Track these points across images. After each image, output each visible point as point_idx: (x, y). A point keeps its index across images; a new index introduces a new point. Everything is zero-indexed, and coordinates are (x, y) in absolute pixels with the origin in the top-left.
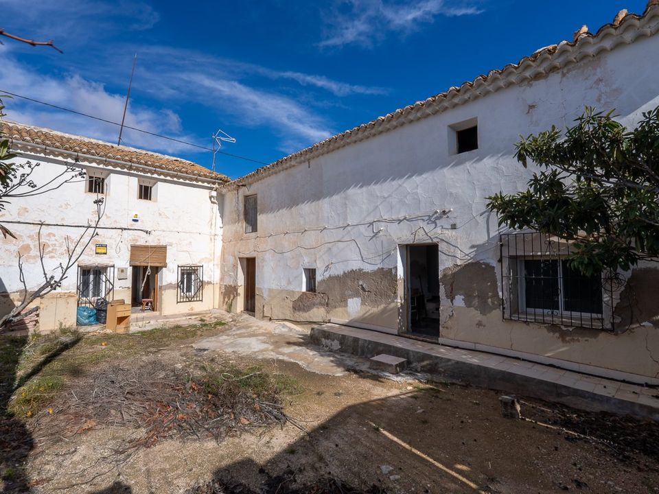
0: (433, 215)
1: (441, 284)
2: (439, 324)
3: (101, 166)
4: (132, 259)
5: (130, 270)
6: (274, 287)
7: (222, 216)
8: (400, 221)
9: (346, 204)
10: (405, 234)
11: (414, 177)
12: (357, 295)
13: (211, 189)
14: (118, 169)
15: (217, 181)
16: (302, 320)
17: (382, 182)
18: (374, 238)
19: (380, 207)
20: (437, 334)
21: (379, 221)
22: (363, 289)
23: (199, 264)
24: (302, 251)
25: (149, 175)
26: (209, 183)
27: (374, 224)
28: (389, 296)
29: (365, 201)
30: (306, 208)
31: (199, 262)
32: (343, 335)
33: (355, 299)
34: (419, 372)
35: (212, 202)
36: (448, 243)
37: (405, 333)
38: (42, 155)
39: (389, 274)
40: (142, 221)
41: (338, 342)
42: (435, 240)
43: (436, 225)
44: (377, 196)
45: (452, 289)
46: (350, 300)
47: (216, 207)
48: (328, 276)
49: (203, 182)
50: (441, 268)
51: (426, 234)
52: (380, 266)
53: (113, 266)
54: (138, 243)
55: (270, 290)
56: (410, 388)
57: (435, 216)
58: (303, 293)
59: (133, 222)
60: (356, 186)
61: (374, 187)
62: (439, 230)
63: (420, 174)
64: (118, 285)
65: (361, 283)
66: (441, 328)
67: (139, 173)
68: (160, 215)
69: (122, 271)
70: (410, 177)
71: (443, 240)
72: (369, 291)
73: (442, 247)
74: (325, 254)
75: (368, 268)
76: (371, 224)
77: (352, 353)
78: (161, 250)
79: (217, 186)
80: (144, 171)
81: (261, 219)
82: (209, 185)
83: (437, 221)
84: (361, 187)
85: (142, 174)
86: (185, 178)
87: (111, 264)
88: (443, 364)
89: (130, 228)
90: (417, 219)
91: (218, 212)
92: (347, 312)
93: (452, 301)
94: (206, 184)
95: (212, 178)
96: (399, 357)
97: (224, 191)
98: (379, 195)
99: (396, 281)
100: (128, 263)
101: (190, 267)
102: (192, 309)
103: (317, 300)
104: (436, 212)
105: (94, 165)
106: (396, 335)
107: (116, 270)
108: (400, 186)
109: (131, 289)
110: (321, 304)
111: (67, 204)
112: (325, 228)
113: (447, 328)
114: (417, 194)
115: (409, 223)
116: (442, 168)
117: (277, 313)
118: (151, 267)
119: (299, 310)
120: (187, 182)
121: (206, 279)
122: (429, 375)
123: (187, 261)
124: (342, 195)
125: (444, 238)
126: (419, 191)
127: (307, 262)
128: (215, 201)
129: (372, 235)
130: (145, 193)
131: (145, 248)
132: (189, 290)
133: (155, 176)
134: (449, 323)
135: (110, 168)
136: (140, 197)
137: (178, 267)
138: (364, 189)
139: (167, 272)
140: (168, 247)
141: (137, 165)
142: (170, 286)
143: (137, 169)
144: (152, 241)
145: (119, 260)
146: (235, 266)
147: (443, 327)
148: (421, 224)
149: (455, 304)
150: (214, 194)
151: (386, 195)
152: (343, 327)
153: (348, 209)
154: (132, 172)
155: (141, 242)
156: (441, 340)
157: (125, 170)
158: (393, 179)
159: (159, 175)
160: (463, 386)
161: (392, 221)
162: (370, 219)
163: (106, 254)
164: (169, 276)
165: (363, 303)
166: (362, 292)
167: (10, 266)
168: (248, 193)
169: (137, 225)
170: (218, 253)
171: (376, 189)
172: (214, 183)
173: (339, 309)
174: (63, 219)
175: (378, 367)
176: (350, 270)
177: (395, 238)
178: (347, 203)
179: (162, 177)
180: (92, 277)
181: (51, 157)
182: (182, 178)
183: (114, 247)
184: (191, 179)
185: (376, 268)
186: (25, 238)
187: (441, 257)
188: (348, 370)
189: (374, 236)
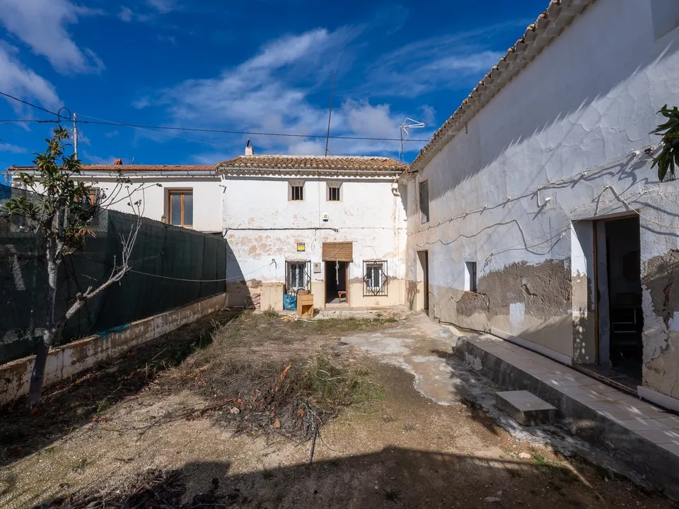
0: (630, 161)
1: (644, 287)
2: (641, 361)
3: (298, 177)
4: (324, 255)
5: (323, 264)
6: (442, 284)
7: (406, 209)
8: (574, 182)
9: (505, 171)
10: (582, 203)
11: (593, 104)
12: (519, 299)
13: (392, 181)
14: (311, 177)
15: (396, 172)
16: (465, 326)
17: (547, 127)
18: (539, 215)
19: (546, 168)
20: (637, 377)
21: (545, 188)
22: (527, 290)
23: (384, 259)
24: (464, 240)
25: (335, 177)
26: (390, 175)
27: (539, 193)
28: (561, 304)
29: (527, 161)
30: (466, 185)
31: (383, 257)
32: (486, 353)
33: (519, 304)
34: (572, 436)
35: (395, 195)
36: (657, 209)
37: (585, 365)
38: (260, 176)
39: (560, 270)
40: (331, 221)
41: (480, 361)
42: (632, 208)
43: (635, 179)
44: (542, 151)
45: (667, 298)
46: (512, 306)
47: (399, 199)
48: (488, 271)
49: (385, 175)
50: (645, 257)
51: (617, 198)
52: (548, 257)
53: (310, 262)
54: (328, 241)
55: (439, 287)
56: (525, 455)
57: (632, 162)
58: (466, 292)
59: (324, 222)
60: (514, 143)
61: (537, 138)
62: (639, 188)
63: (604, 93)
64: (315, 277)
65: (524, 282)
66: (644, 370)
67: (327, 177)
68: (346, 213)
69: (316, 266)
70: (588, 104)
71: (650, 206)
72: (534, 294)
73: (647, 218)
74: (485, 243)
75: (534, 260)
76: (535, 194)
77: (493, 380)
78: (348, 246)
79: (398, 177)
80: (331, 174)
81: (433, 205)
82: (391, 178)
83: (637, 172)
84: (521, 142)
85: (329, 177)
86: (367, 175)
87: (308, 259)
88: (614, 436)
89: (321, 227)
90: (600, 174)
91: (402, 204)
92: (508, 320)
93: (666, 320)
94: (388, 177)
95: (392, 170)
96: (546, 401)
97: (404, 181)
98: (543, 147)
99: (570, 281)
100: (321, 260)
101: (375, 262)
102: (378, 303)
103: (478, 302)
104: (634, 155)
105: (293, 176)
106: (568, 366)
107: (312, 264)
108: (574, 124)
109: (324, 282)
110: (483, 309)
111: (277, 212)
112: (485, 208)
113: (657, 371)
114: (599, 130)
115: (588, 183)
116: (641, 69)
117: (444, 316)
118: (339, 262)
119: (462, 313)
120: (370, 178)
121: (391, 274)
122: (587, 445)
123: (373, 256)
124: (500, 159)
125: (649, 202)
126: (603, 125)
127: (468, 254)
128: (398, 193)
129: (537, 210)
130: (334, 194)
131: (334, 245)
132: (377, 284)
133: (341, 177)
134: (661, 363)
135: (305, 176)
136: (330, 199)
137: (364, 261)
138: (525, 143)
139: (354, 267)
140: (354, 243)
141: (329, 170)
142: (356, 280)
143: (325, 174)
144: (340, 238)
145: (315, 257)
146: (415, 260)
147: (650, 368)
148: (608, 181)
149: (671, 329)
150: (395, 185)
151: (552, 145)
152: (506, 343)
153: (507, 177)
154: (322, 177)
155: (331, 240)
156: (641, 390)
157: (316, 177)
158: (562, 117)
159: (344, 176)
160: (643, 490)
161: (562, 185)
162: (533, 188)
163: (304, 251)
164: (356, 271)
165: (527, 311)
166: (527, 295)
167: (245, 262)
168: (422, 180)
169: (327, 225)
170: (403, 246)
171: (540, 140)
172: (395, 175)
173: (500, 317)
174: (274, 224)
175: (503, 408)
176: (511, 262)
177: (567, 212)
178: (506, 169)
179: (346, 177)
180: (297, 270)
181: (265, 176)
182: (364, 175)
183: (310, 245)
184: (373, 175)
185: (542, 260)
186: (253, 240)
187: (646, 237)
188: (464, 401)
189: (539, 212)
